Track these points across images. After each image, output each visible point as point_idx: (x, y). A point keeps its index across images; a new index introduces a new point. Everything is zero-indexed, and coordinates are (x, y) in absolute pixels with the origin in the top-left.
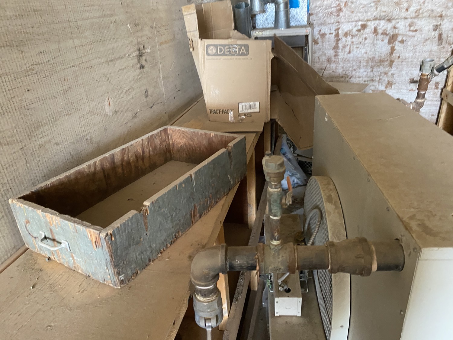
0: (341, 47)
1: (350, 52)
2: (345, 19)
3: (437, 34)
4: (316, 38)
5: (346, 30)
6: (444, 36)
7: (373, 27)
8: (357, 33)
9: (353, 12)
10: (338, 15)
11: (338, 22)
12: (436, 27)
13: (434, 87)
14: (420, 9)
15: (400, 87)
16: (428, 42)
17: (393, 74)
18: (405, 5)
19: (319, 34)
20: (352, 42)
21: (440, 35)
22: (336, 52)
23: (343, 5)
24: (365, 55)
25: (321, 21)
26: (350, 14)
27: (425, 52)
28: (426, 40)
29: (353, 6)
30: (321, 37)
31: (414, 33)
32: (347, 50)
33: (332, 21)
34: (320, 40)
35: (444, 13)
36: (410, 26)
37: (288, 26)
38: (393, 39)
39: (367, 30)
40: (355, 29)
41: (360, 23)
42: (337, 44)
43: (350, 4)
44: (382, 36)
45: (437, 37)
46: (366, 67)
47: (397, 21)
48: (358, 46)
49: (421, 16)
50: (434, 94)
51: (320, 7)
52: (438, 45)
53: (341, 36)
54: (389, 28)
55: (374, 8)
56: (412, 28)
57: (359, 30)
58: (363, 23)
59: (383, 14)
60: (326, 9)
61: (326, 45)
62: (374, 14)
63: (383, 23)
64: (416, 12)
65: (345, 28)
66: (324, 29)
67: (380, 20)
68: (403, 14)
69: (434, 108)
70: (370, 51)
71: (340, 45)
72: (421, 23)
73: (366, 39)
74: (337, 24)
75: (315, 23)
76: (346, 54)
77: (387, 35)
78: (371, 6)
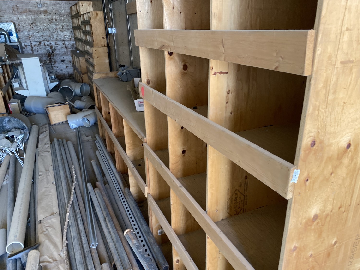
0: (34, 50)
1: (38, 52)
2: (33, 40)
3: (64, 45)
4: (24, 47)
5: (34, 44)
6: (67, 46)
7: (43, 43)
8: (38, 45)
9: (35, 38)
10: (30, 39)
11: (31, 42)
12: (64, 44)
13: (69, 62)
14: (57, 38)
15: (59, 63)
16: (63, 48)
17: (55, 59)
18: (52, 37)
19: (24, 45)
20: (38, 48)
21: (66, 46)
22: (32, 52)
23: (30, 36)
24: (43, 53)
25: (24, 41)
26: (34, 39)
27: (62, 51)
28: (62, 48)
29: (34, 36)
30: (26, 46)
31: (57, 46)
32: (36, 51)
33: (28, 41)
34: (25, 48)
35: (64, 40)
36: (56, 43)
37: (10, 42)
38: (51, 47)
39: (42, 44)
40: (37, 44)
41: (38, 42)
42: (32, 49)
43: (33, 36)
44: (47, 46)
45: (65, 47)
46: (45, 57)
47: (51, 41)
48: (40, 50)
49: (58, 40)
50: (70, 65)
51: (22, 36)
52: (66, 49)
53: (33, 46)
54: (49, 44)
55: (42, 38)
56: (56, 44)
57: (39, 44)
58: (39, 42)
59: (45, 39)
60: (25, 37)
61: (28, 49)
62: (42, 39)
63: (46, 42)
64: (56, 39)
65: (34, 43)
66: (26, 44)
67: (45, 41)
68: (52, 40)
69: (72, 69)
70: (45, 51)
71: (34, 49)
72: (59, 42)
73: (42, 47)
74: (30, 42)
75: (22, 41)
76: (36, 52)
77: (49, 46)
78: (41, 37)
